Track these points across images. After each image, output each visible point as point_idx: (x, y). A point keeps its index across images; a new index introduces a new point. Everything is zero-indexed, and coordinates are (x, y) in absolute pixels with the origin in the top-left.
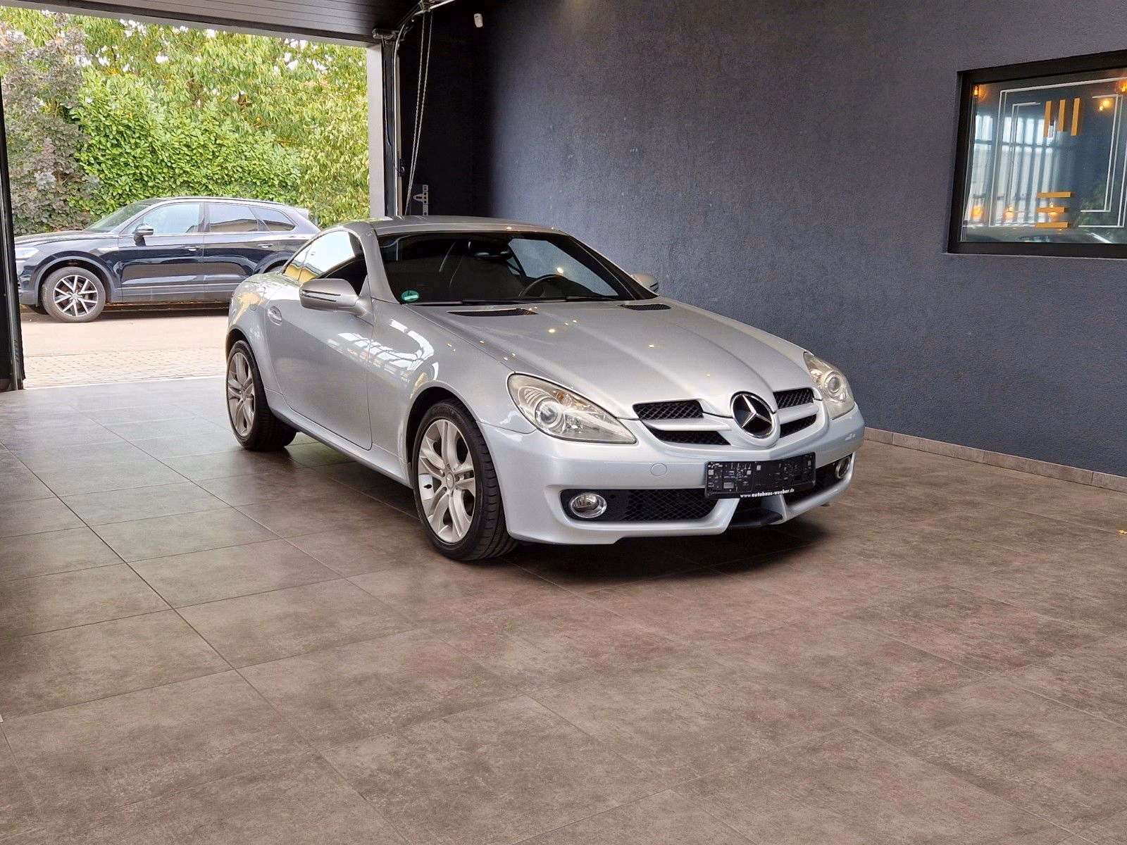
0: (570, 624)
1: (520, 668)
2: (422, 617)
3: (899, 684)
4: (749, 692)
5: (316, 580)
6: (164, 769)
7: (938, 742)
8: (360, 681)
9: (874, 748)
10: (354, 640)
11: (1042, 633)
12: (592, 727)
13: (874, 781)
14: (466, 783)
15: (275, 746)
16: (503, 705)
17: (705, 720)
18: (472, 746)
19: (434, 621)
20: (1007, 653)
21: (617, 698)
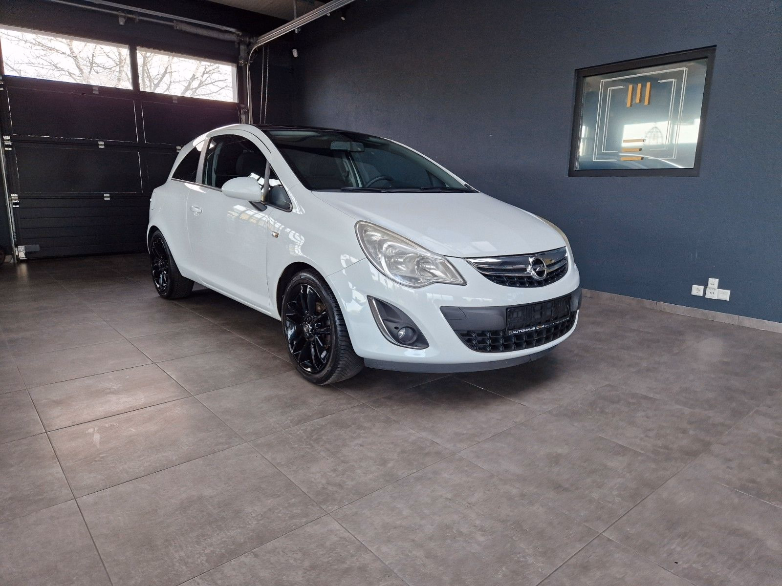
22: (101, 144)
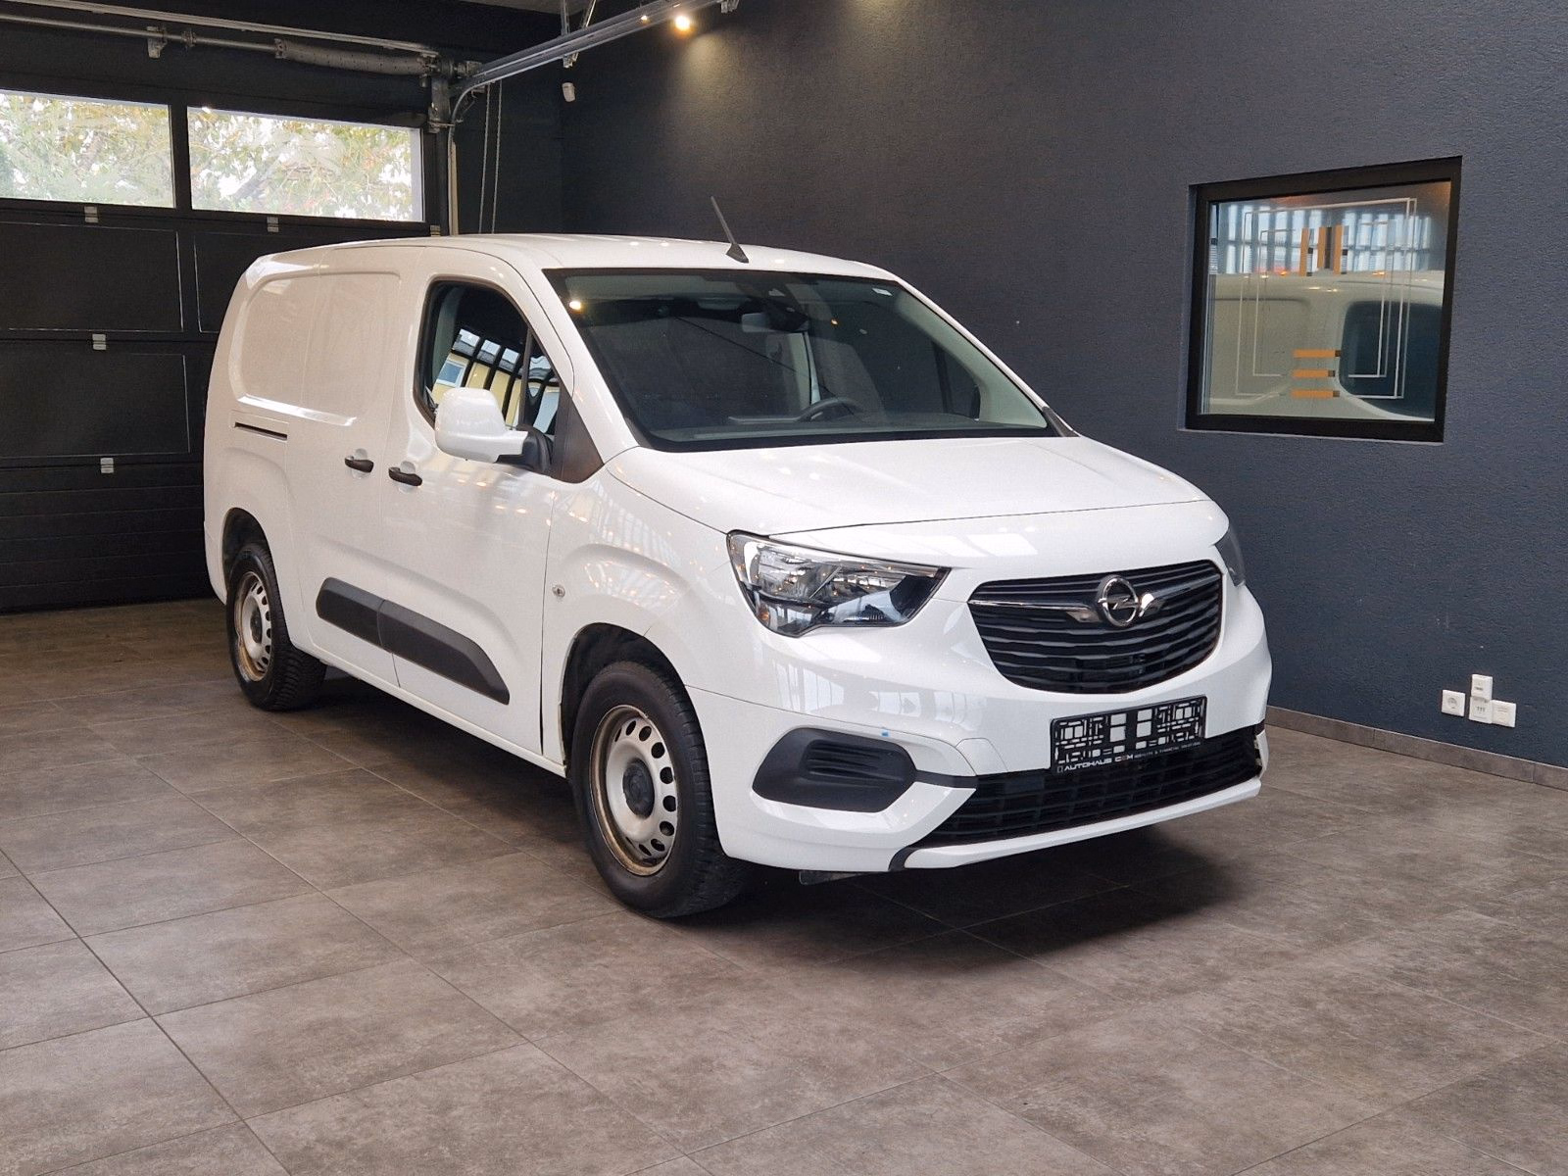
0: (613, 948)
1: (531, 1007)
2: (415, 943)
3: (1018, 1020)
4: (822, 1033)
5: (282, 895)
6: (39, 1145)
7: (1044, 1091)
8: (312, 1029)
9: (960, 1100)
10: (318, 975)
11: (1224, 949)
12: (607, 1082)
13: (946, 1140)
14: (426, 1155)
15: (186, 1114)
16: (497, 1056)
17: (754, 1069)
18: (446, 1107)
19: (431, 947)
20: (1173, 976)
21: (647, 1045)
22: (99, 342)
